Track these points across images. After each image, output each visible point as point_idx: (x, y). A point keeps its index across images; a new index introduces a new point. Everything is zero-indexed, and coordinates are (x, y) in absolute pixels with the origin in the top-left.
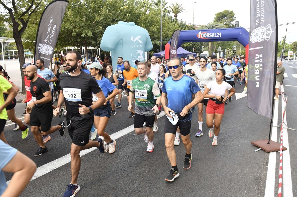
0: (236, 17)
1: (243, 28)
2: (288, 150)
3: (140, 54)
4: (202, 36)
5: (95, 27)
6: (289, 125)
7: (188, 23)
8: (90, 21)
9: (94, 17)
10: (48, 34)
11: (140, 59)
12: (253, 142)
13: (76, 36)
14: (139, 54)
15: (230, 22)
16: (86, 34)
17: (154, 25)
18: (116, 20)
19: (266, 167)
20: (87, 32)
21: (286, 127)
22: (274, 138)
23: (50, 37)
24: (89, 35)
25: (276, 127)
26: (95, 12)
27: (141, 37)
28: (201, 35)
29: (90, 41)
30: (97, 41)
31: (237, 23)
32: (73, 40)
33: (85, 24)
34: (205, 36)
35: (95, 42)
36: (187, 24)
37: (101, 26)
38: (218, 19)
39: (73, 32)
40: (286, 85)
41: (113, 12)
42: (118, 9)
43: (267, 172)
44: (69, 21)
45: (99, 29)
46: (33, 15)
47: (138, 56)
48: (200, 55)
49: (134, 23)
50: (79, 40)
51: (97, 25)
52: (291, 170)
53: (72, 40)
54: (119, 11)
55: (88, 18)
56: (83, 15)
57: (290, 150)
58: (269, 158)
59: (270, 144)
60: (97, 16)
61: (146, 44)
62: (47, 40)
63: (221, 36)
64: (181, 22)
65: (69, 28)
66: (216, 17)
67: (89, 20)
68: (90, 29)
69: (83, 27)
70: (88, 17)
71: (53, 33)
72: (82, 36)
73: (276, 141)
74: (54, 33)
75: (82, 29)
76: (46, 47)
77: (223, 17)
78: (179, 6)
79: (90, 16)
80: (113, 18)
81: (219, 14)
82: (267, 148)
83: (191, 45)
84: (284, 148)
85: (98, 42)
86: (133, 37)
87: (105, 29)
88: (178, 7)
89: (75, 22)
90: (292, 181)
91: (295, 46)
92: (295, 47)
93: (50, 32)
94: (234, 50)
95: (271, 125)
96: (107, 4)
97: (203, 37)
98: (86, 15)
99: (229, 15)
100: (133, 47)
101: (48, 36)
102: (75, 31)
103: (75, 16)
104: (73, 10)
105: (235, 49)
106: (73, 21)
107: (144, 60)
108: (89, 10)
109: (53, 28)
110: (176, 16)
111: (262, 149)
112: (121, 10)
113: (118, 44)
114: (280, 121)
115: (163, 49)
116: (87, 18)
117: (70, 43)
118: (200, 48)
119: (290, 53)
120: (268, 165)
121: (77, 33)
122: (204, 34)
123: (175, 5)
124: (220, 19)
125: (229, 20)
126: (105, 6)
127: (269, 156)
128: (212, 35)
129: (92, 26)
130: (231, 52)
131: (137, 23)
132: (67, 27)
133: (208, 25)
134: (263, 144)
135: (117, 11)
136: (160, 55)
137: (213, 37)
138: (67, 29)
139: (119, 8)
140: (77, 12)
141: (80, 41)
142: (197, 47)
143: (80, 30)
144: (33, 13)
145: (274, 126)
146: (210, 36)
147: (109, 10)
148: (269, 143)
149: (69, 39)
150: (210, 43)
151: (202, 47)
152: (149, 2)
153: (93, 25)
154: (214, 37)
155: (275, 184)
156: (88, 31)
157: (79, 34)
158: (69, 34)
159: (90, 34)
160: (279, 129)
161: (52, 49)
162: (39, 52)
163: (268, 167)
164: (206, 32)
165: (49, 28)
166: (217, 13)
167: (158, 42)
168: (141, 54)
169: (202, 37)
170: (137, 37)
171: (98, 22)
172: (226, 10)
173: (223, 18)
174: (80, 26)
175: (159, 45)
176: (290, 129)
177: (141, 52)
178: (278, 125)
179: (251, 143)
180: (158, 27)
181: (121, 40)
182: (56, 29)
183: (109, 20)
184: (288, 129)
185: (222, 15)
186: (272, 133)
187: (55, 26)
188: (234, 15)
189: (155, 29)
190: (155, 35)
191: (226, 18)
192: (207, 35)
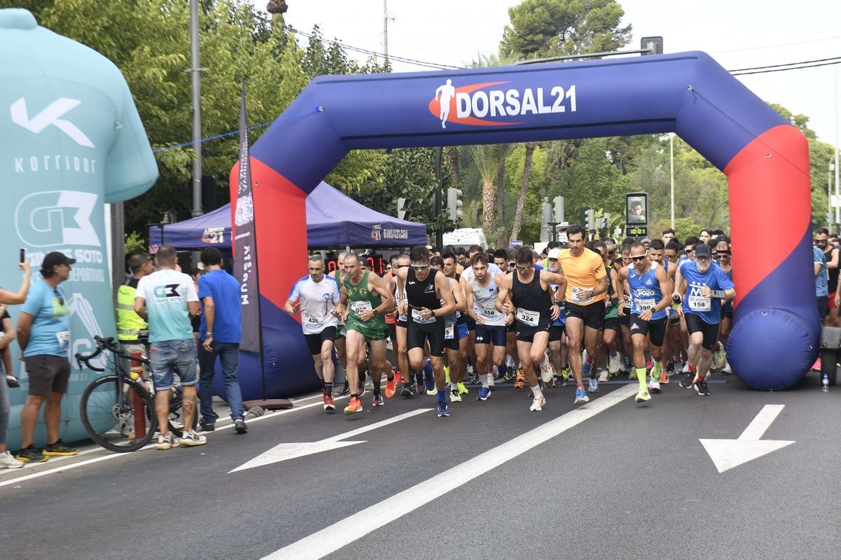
0: (629, 28)
3: (78, 218)
4: (464, 109)
7: (358, 50)
11: (74, 247)
14: (70, 212)
17: (147, 49)
27: (77, 102)
28: (453, 101)
31: (651, 46)
34: (480, 107)
36: (349, 55)
38: (529, 38)
47: (64, 230)
61: (112, 149)
63: (574, 108)
64: (315, 43)
66: (512, 27)
77: (553, 28)
81: (532, 9)
83: (381, 180)
86: (22, 100)
94: (633, 218)
97: (467, 114)
99: (590, 14)
100: (26, 165)
105: (639, 214)
107: (99, 253)
110: (279, 7)
118: (439, 198)
122: (471, 96)
124: (541, 36)
125: (591, 43)
128: (520, 99)
130: (618, 231)
136: (199, 235)
137: (529, 112)
142: (418, 195)
146: (508, 109)
150: (488, 182)
151: (451, 193)
154: (535, 112)
167: (177, 155)
168: (83, 218)
169: (462, 115)
173: (553, 34)
175: (184, 171)
177: (83, 202)
180: (175, 58)
185: (546, 15)
188: (621, 14)
189: (155, 73)
190: (156, 110)
191: (573, 35)
192: (494, 103)
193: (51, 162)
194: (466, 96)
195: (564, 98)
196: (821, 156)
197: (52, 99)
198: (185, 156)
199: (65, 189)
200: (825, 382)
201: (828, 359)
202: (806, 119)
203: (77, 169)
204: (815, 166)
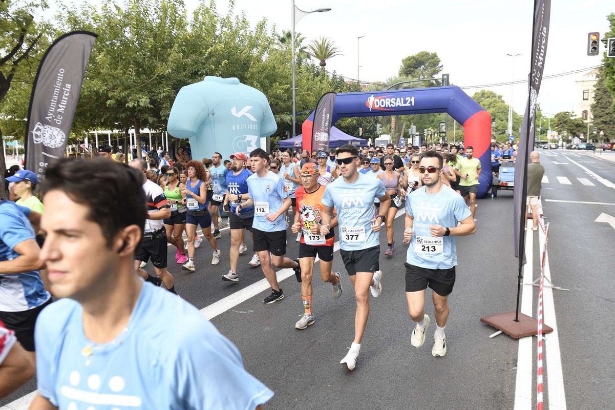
0: (442, 66)
1: (457, 87)
2: (555, 333)
3: (251, 143)
5: (156, 88)
6: (555, 281)
7: (348, 78)
8: (145, 76)
9: (154, 67)
10: (53, 105)
12: (485, 319)
13: (116, 108)
14: (249, 142)
15: (431, 76)
16: (136, 102)
17: (278, 83)
18: (199, 73)
19: (514, 370)
20: (139, 97)
21: (550, 285)
22: (526, 308)
23: (59, 110)
24: (142, 104)
25: (529, 285)
26: (155, 56)
27: (251, 107)
28: (374, 102)
29: (146, 116)
30: (161, 117)
31: (445, 77)
32: (110, 116)
33: (136, 83)
34: (383, 104)
35: (155, 119)
36: (346, 80)
37: (167, 85)
38: (408, 69)
39: (109, 99)
40: (546, 200)
41: (194, 56)
42: (204, 51)
43: (515, 380)
44: (101, 75)
45: (164, 92)
46: (23, 64)
47: (248, 148)
48: (373, 141)
49: (236, 79)
50: (123, 115)
51: (161, 83)
52: (564, 373)
53: (108, 116)
54: (206, 55)
55: (140, 69)
56: (129, 63)
57: (559, 331)
58: (518, 351)
59: (519, 321)
60: (159, 65)
61: (263, 121)
62: (52, 116)
63: (413, 104)
64: (334, 76)
65: (101, 91)
66: (403, 66)
67: (142, 73)
68: (146, 92)
69: (130, 88)
70: (141, 67)
71: (64, 102)
72: (128, 106)
73: (531, 315)
74: (68, 101)
75: (129, 91)
76: (50, 132)
77: (417, 66)
78: (328, 44)
79: (145, 66)
80: (194, 69)
81: (410, 60)
82: (514, 329)
83: (354, 122)
84: (547, 329)
85: (163, 118)
86: (235, 107)
87: (177, 92)
88: (327, 47)
89: (114, 77)
90: (567, 396)
91: (560, 120)
92: (561, 123)
93: (58, 98)
94: (441, 130)
95: (519, 282)
96: (179, 40)
97: (378, 106)
98: (137, 64)
99: (429, 61)
100: (236, 127)
101: (53, 107)
102: (114, 97)
103: (114, 64)
104: (108, 53)
105: (443, 129)
106: (109, 75)
108: (142, 53)
109: (65, 90)
110: (323, 64)
111: (503, 333)
112: (209, 54)
113: (204, 123)
114: (537, 273)
115: (299, 131)
116: (138, 70)
117: (102, 121)
118: (373, 128)
119: (552, 136)
120: (516, 366)
121: (117, 100)
122: (380, 100)
123: (320, 43)
124: (412, 69)
125: (429, 71)
126: (177, 45)
127: (518, 347)
128: (396, 102)
129: (150, 86)
130: (436, 135)
131: (243, 80)
132: (95, 89)
133: (389, 81)
134: (505, 321)
135: (201, 54)
136: (293, 144)
137: (399, 106)
138: (97, 93)
139: (206, 49)
140: (116, 58)
141: (125, 117)
142: (367, 126)
143: (123, 94)
144: (23, 61)
145: (526, 284)
146: (392, 105)
147: (184, 52)
148: (517, 320)
149: (102, 114)
150: (393, 118)
151: (378, 125)
152: (266, 36)
153: (152, 83)
154: (400, 106)
155: (532, 404)
156: (141, 96)
157: (121, 103)
158: (101, 103)
159: (144, 101)
160: (537, 289)
161: (63, 136)
162: (35, 142)
163: (516, 369)
164: (385, 96)
165: (56, 92)
166: (405, 57)
167: (287, 118)
168: (253, 143)
169: (376, 106)
170: (244, 108)
171: (162, 77)
172: (424, 51)
173: (417, 68)
174: (124, 86)
175: (289, 122)
176: (556, 287)
177: (253, 139)
178: (533, 281)
179: (482, 321)
180: (286, 86)
181: (211, 115)
182: (71, 92)
183: (184, 73)
184: (553, 289)
185: (414, 62)
186: (521, 298)
187: (69, 88)
188: (440, 61)
189: (280, 91)
190: (280, 103)
191: (423, 68)
192: (387, 103)
193: (244, 126)
194: (378, 101)
195: (411, 101)
196: (506, 109)
197: (244, 107)
198: (289, 118)
199: (247, 134)
200: (493, 196)
201: (494, 188)
202: (502, 96)
203: (251, 128)
204: (504, 112)
